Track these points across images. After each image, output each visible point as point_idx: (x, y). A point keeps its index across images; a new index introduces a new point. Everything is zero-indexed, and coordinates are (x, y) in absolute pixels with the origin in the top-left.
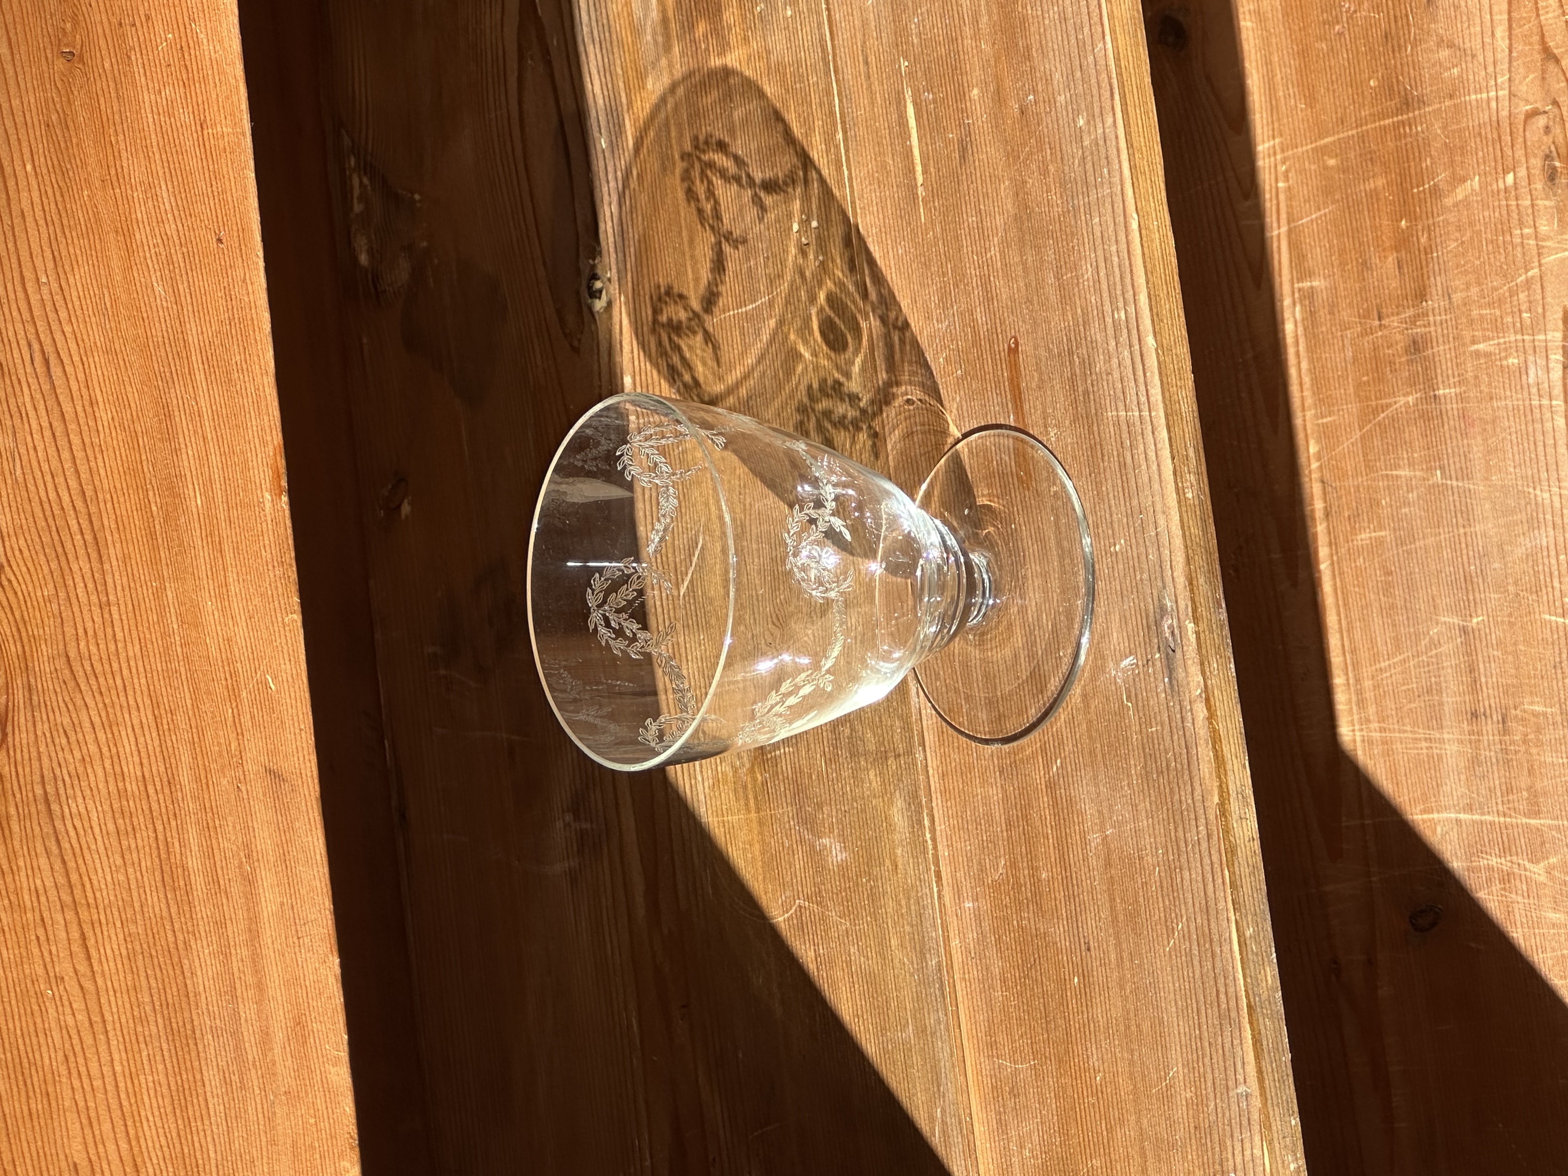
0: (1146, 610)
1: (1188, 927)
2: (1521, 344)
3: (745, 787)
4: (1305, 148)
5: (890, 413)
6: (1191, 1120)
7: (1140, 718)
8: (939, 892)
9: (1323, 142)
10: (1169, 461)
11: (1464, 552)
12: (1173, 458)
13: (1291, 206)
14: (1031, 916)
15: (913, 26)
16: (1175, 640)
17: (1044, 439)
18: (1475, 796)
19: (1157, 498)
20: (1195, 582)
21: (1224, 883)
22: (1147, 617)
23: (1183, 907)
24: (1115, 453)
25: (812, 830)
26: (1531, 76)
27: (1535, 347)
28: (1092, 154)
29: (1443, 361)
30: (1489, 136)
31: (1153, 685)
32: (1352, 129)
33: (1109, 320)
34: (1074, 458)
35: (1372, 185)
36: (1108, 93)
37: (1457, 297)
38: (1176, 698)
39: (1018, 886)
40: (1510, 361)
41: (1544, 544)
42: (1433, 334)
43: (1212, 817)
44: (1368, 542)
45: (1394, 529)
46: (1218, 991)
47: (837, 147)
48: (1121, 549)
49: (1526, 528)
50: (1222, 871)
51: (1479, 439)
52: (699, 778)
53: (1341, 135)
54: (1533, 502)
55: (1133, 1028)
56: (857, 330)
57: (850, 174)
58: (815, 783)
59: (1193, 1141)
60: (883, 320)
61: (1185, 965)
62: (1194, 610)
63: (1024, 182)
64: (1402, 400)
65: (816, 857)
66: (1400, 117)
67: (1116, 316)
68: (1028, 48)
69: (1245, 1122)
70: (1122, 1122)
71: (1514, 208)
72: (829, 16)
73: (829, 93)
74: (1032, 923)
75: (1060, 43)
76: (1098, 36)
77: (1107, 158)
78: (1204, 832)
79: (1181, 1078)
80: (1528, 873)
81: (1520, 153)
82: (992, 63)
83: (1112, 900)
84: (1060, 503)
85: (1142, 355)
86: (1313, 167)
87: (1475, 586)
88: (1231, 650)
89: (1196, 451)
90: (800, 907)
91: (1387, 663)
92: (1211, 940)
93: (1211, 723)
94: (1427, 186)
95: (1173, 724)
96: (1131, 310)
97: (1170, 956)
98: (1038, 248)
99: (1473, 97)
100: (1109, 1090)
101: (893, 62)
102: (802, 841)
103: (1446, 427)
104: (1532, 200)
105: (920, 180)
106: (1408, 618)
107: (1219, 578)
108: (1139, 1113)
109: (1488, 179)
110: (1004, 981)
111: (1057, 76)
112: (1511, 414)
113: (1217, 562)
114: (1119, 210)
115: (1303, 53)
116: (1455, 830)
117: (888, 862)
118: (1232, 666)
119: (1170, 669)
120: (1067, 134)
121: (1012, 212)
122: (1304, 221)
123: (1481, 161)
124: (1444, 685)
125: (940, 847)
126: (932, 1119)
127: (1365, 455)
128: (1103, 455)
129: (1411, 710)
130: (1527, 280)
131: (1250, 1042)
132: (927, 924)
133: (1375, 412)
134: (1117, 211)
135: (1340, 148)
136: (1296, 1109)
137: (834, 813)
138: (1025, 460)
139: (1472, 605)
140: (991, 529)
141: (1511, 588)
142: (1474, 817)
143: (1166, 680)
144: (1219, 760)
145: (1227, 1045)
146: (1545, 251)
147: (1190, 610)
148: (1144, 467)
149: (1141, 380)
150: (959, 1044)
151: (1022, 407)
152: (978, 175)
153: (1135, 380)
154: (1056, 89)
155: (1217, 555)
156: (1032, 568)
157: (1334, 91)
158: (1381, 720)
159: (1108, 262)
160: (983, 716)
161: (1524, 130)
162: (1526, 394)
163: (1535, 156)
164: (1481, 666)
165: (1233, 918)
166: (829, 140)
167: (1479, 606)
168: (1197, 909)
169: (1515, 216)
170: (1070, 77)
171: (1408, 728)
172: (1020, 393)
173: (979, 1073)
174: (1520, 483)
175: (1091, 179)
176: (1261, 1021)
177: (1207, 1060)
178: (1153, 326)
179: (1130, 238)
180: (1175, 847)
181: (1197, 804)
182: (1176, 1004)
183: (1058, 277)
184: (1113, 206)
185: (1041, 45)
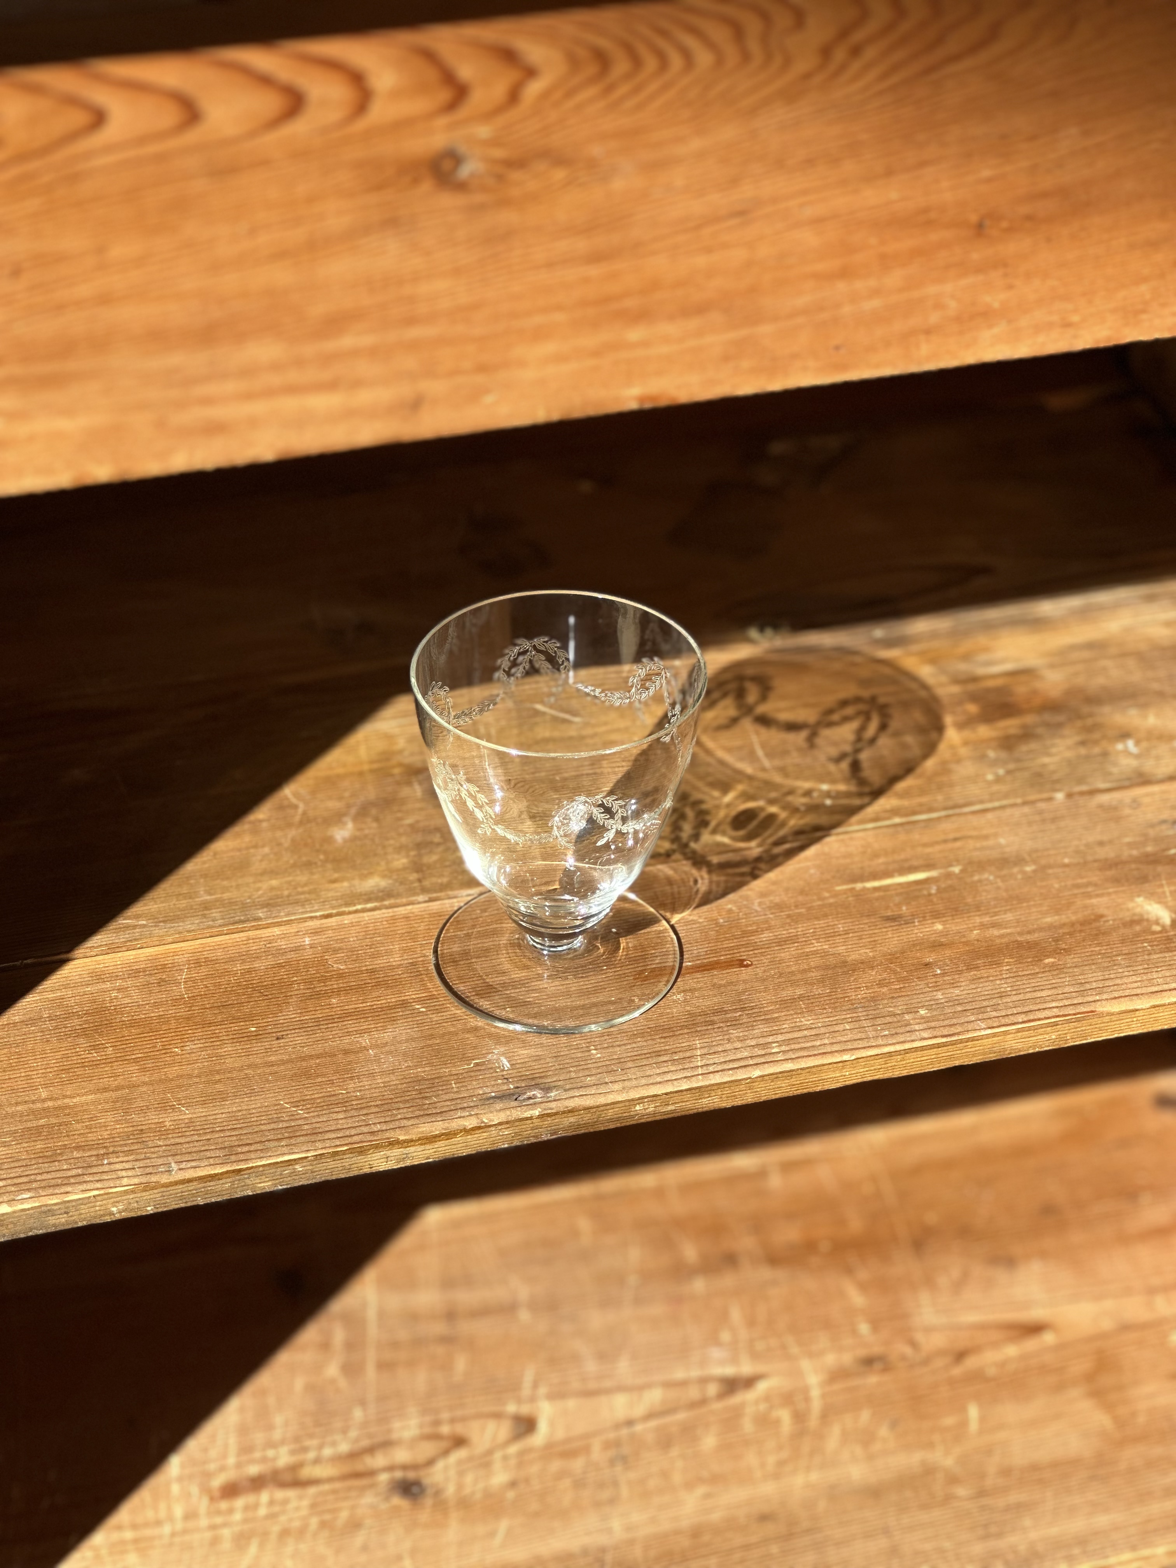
0: (546, 1077)
1: (300, 1119)
3: (387, 760)
5: (686, 866)
6: (147, 1127)
7: (462, 1074)
8: (316, 917)
10: (663, 1091)
12: (666, 1094)
14: (301, 992)
15: (986, 876)
16: (524, 1100)
17: (674, 990)
19: (634, 1083)
20: (570, 1114)
21: (337, 1146)
22: (540, 1077)
23: (316, 1114)
24: (667, 1048)
25: (357, 814)
26: (942, 1343)
28: (899, 1022)
29: (721, 1281)
31: (488, 1084)
33: (770, 1039)
34: (661, 1015)
36: (947, 1033)
38: (479, 1103)
39: (324, 980)
43: (387, 1135)
46: (251, 1144)
47: (889, 818)
48: (592, 1054)
50: (346, 1144)
55: (218, 1077)
56: (749, 838)
57: (870, 829)
59: (131, 1129)
60: (758, 859)
61: (270, 1117)
62: (549, 1115)
63: (872, 968)
65: (337, 818)
67: (774, 1045)
68: (977, 968)
69: (148, 1170)
70: (144, 1070)
72: (990, 809)
73: (931, 810)
74: (296, 992)
75: (983, 993)
76: (990, 1023)
77: (896, 1034)
78: (376, 1129)
79: (181, 1117)
82: (964, 940)
83: (318, 1056)
84: (625, 1004)
85: (745, 1066)
88: (518, 1144)
89: (672, 1112)
92: (290, 1138)
93: (461, 1131)
95: (459, 1101)
96: (780, 1057)
97: (276, 1105)
100: (167, 1059)
101: (958, 861)
102: (349, 806)
105: (869, 885)
107: (574, 1133)
108: (150, 1083)
110: (249, 971)
111: (957, 992)
113: (586, 1131)
114: (856, 1045)
117: (336, 875)
118: (506, 1146)
119: (503, 1097)
120: (913, 1001)
121: (849, 959)
125: (351, 916)
126: (137, 917)
128: (665, 1038)
131: (212, 1172)
132: (290, 909)
134: (856, 1043)
136: (160, 1210)
137: (372, 831)
138: (657, 976)
140: (602, 950)
143: (493, 1094)
144: (432, 1139)
145: (208, 1154)
147: (549, 1111)
148: (658, 1071)
149: (726, 1067)
150: (197, 936)
151: (698, 971)
152: (876, 931)
153: (725, 1062)
154: (947, 991)
155: (592, 1130)
156: (573, 984)
159: (815, 1038)
160: (456, 948)
165: (309, 1155)
166: (895, 812)
168: (314, 1125)
170: (957, 1002)
172: (708, 970)
173: (175, 953)
175: (879, 1021)
176: (229, 1180)
177: (196, 1138)
178: (768, 1075)
179: (836, 1054)
180: (363, 1106)
181: (397, 1122)
182: (240, 1111)
183: (801, 997)
184: (859, 1039)
185: (979, 978)
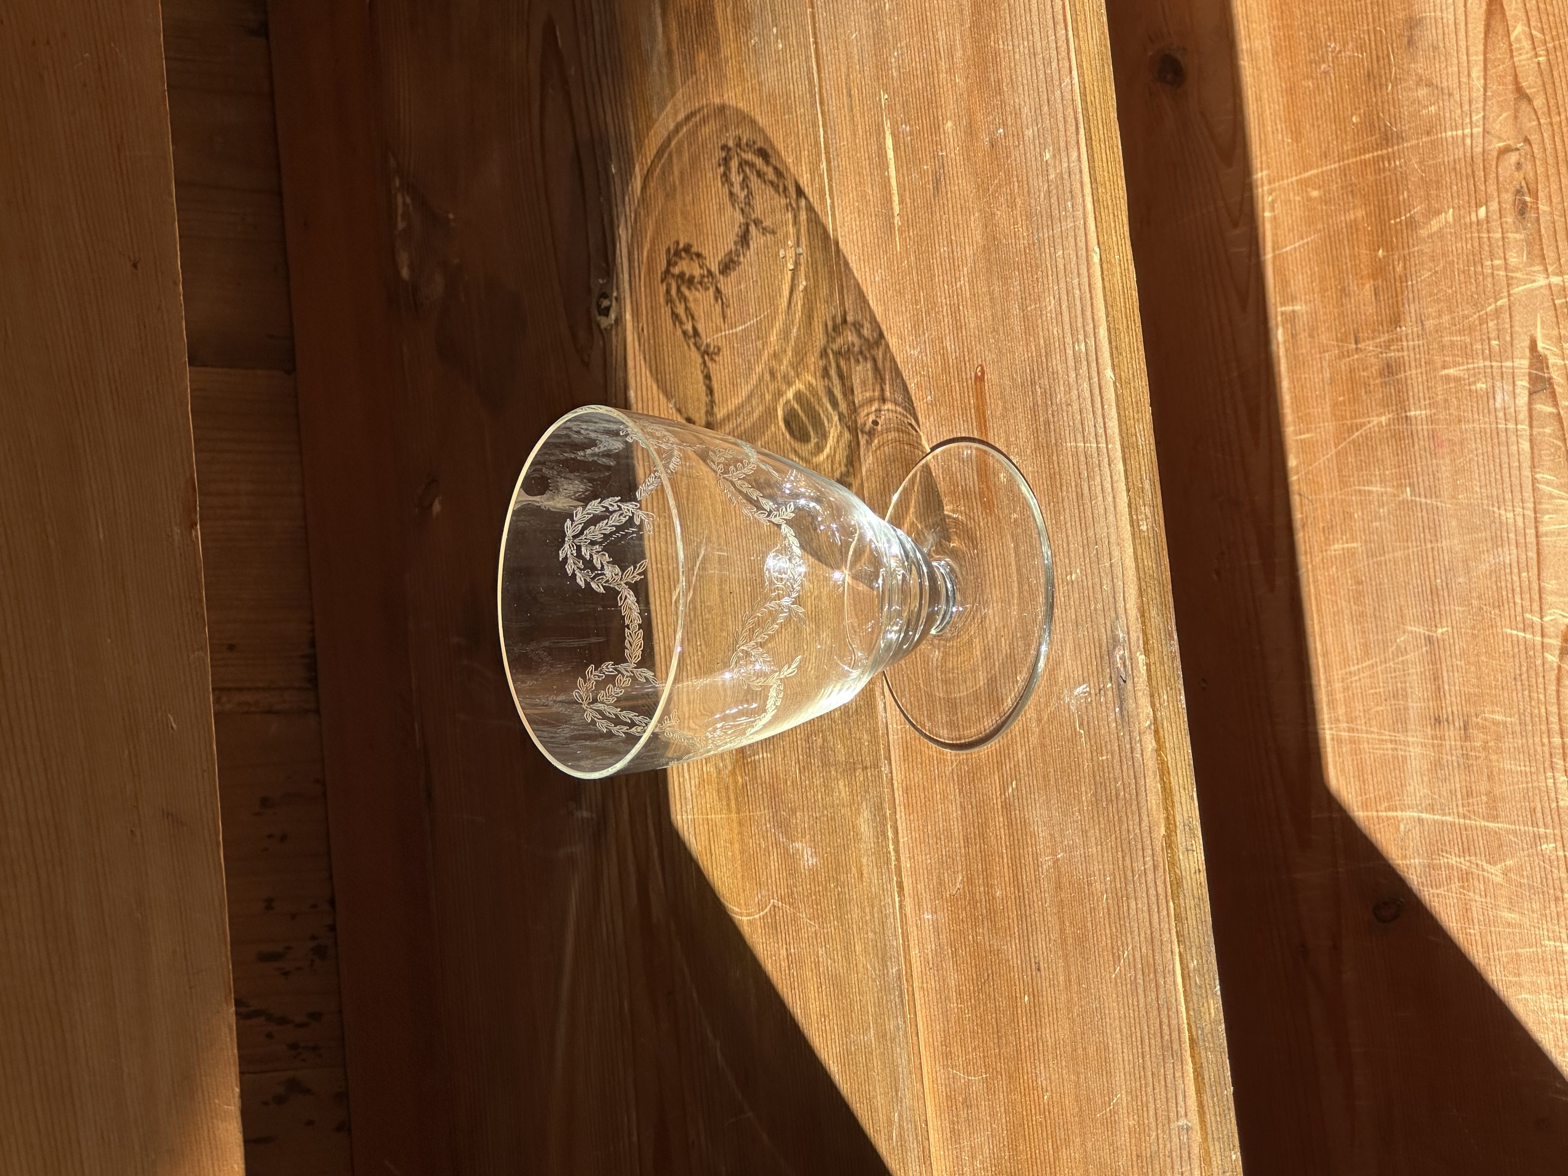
0: (1099, 640)
1: (1134, 956)
2: (1489, 370)
3: (727, 788)
4: (1290, 180)
6: (1134, 1148)
7: (1091, 746)
8: (900, 902)
9: (1306, 175)
10: (1125, 494)
11: (1431, 565)
12: (1128, 491)
13: (1276, 234)
14: (986, 933)
15: (893, 60)
16: (1126, 671)
18: (1437, 797)
19: (1112, 530)
20: (1147, 614)
21: (1168, 915)
22: (1100, 648)
23: (1129, 935)
24: (1073, 484)
25: (786, 834)
26: (1504, 115)
27: (1502, 373)
28: (1057, 187)
29: (1415, 385)
30: (1464, 172)
31: (1105, 714)
32: (1335, 163)
33: (1070, 352)
35: (1353, 217)
36: (1074, 127)
37: (1430, 324)
38: (1126, 729)
39: (974, 902)
40: (1479, 385)
41: (1508, 561)
42: (1406, 358)
43: (1158, 849)
44: (1341, 552)
45: (1366, 541)
46: (1161, 1022)
47: (821, 176)
48: (1076, 579)
49: (1490, 545)
50: (1167, 902)
51: (1448, 461)
52: (687, 777)
53: (1324, 169)
54: (1497, 521)
55: (1080, 1051)
57: (833, 203)
58: (790, 789)
59: (1135, 1169)
61: (1130, 992)
62: (1146, 643)
63: (993, 214)
64: (1375, 420)
65: (790, 859)
66: (1380, 152)
67: (1077, 348)
68: (999, 82)
69: (1185, 1155)
70: (1067, 1142)
71: (1485, 240)
72: (817, 49)
73: (815, 124)
74: (987, 938)
75: (1029, 77)
76: (1065, 70)
77: (1071, 192)
78: (1151, 863)
79: (1125, 1105)
80: (1485, 874)
81: (1492, 188)
82: (966, 96)
83: (1062, 922)
84: (1019, 531)
85: (1100, 388)
86: (1297, 198)
87: (1441, 598)
88: (1181, 681)
89: (1152, 484)
90: (774, 906)
91: (1356, 667)
92: (1155, 971)
93: (1159, 755)
94: (1403, 218)
95: (1123, 754)
96: (1091, 342)
97: (1116, 983)
98: (1005, 279)
99: (1449, 133)
100: (1056, 1110)
101: (874, 95)
102: (777, 843)
103: (1416, 447)
104: (1503, 233)
105: (897, 210)
106: (1377, 627)
107: (1172, 610)
108: (1083, 1136)
109: (1462, 212)
110: (960, 993)
111: (1026, 110)
112: (1478, 436)
113: (1170, 594)
114: (1082, 245)
115: (1291, 91)
116: (1417, 828)
117: (854, 870)
118: (1183, 697)
119: (1121, 700)
120: (1034, 167)
121: (981, 243)
122: (1288, 248)
123: (1455, 195)
124: (1409, 690)
125: (902, 859)
126: (890, 1122)
127: (1340, 470)
128: (1061, 485)
129: (1378, 712)
130: (1496, 310)
131: (1192, 1075)
132: (889, 933)
133: (1351, 430)
134: (1079, 244)
135: (1323, 181)
136: (1237, 1143)
137: (806, 819)
139: (1437, 616)
141: (1475, 602)
142: (1436, 817)
143: (1117, 710)
144: (1167, 792)
145: (1170, 1077)
146: (1515, 281)
147: (1141, 642)
148: (1100, 498)
149: (1099, 412)
150: (916, 1052)
152: (950, 206)
153: (1094, 412)
154: (1025, 123)
155: (1170, 587)
156: (992, 593)
157: (1319, 126)
158: (1351, 720)
159: (1071, 295)
161: (1497, 167)
162: (1493, 419)
163: (1507, 191)
164: (1445, 674)
165: (1177, 950)
166: (814, 170)
167: (1444, 617)
168: (1142, 939)
169: (1487, 248)
170: (1038, 112)
171: (1375, 729)
172: (985, 421)
173: (934, 1081)
174: (1485, 502)
175: (1056, 212)
176: (1203, 1054)
177: (1150, 1089)
178: (1112, 360)
179: (1091, 271)
180: (1122, 876)
181: (1145, 835)
182: (1121, 1031)
183: (1023, 308)
184: (1075, 239)
185: (1011, 80)
